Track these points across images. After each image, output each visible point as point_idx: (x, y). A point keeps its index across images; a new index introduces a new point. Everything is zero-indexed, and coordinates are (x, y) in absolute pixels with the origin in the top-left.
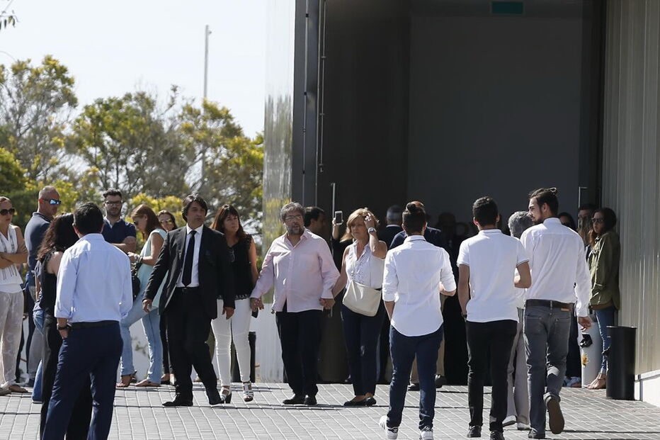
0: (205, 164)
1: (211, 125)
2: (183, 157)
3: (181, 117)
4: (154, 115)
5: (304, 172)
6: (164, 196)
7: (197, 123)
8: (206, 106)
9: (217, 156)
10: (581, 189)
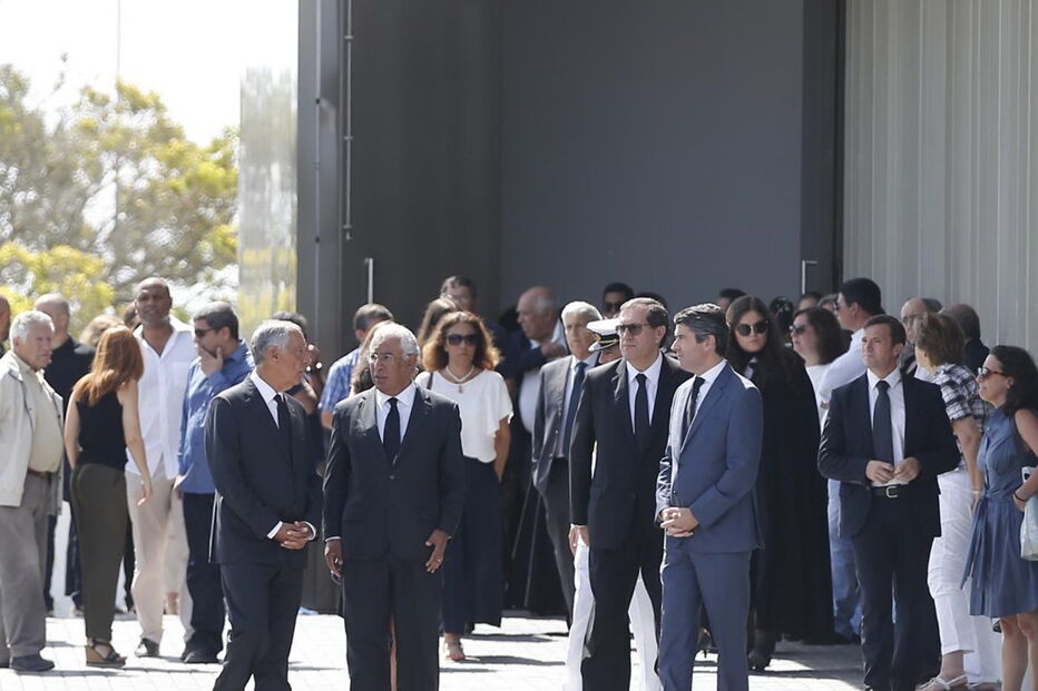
0: (120, 191)
1: (129, 121)
2: (82, 177)
3: (78, 107)
4: (29, 103)
5: (318, 240)
6: (51, 245)
7: (104, 118)
8: (120, 89)
9: (140, 175)
10: (807, 265)
